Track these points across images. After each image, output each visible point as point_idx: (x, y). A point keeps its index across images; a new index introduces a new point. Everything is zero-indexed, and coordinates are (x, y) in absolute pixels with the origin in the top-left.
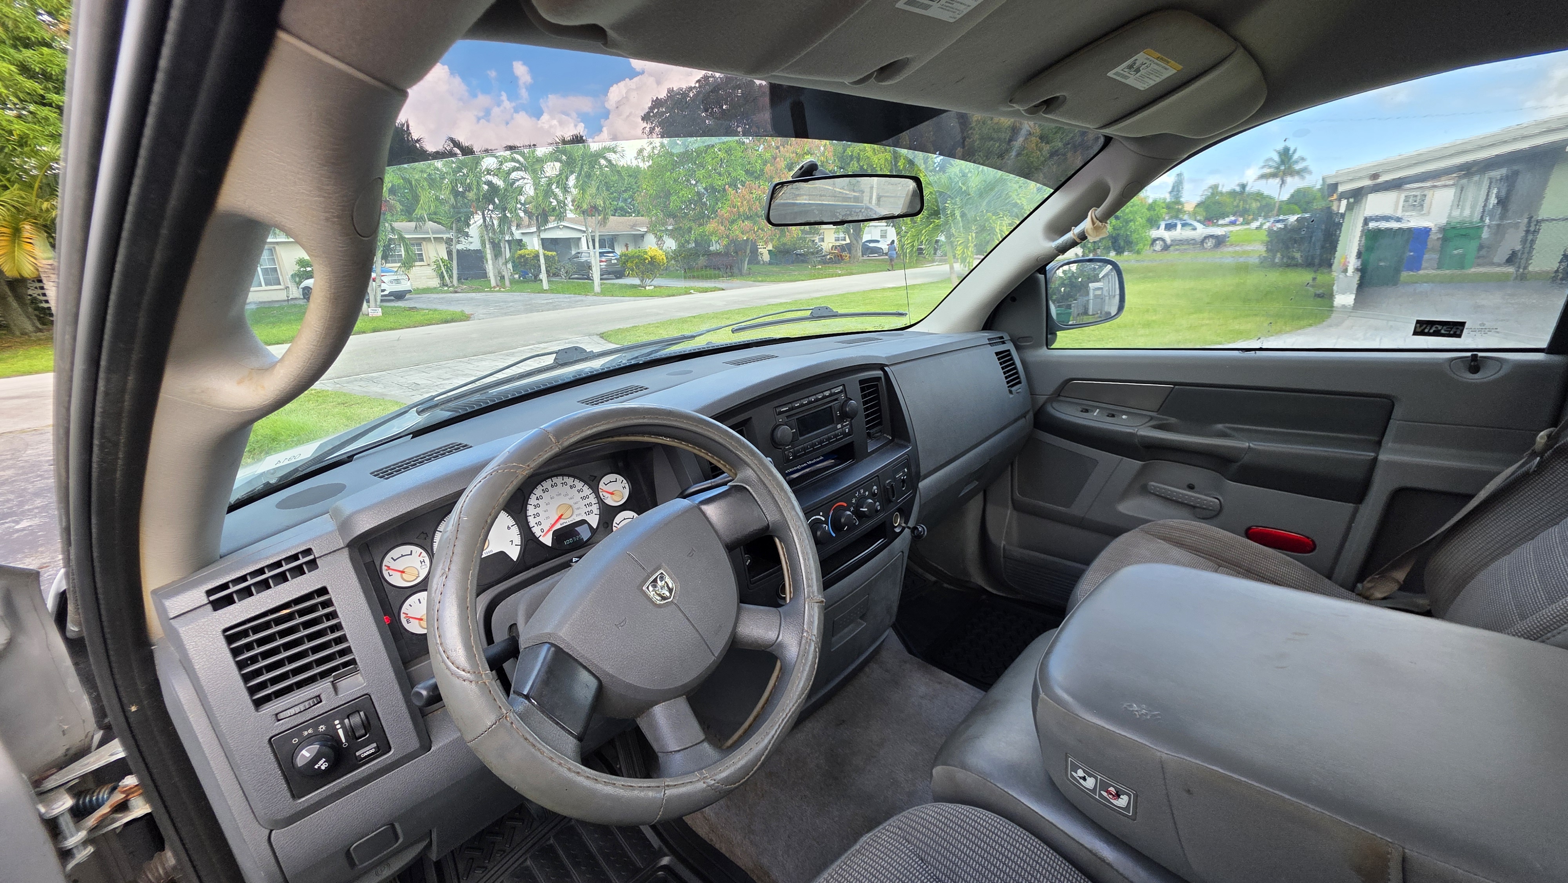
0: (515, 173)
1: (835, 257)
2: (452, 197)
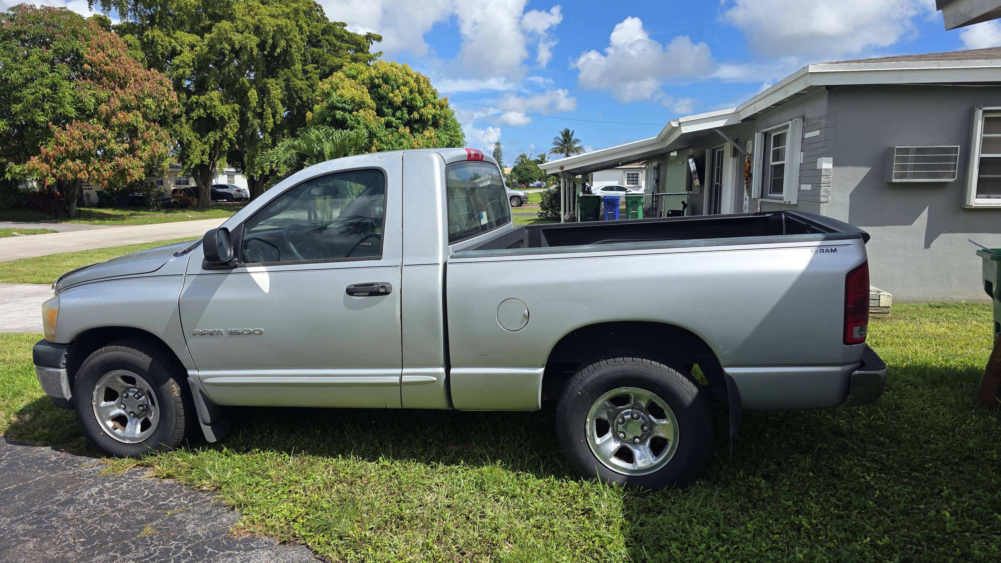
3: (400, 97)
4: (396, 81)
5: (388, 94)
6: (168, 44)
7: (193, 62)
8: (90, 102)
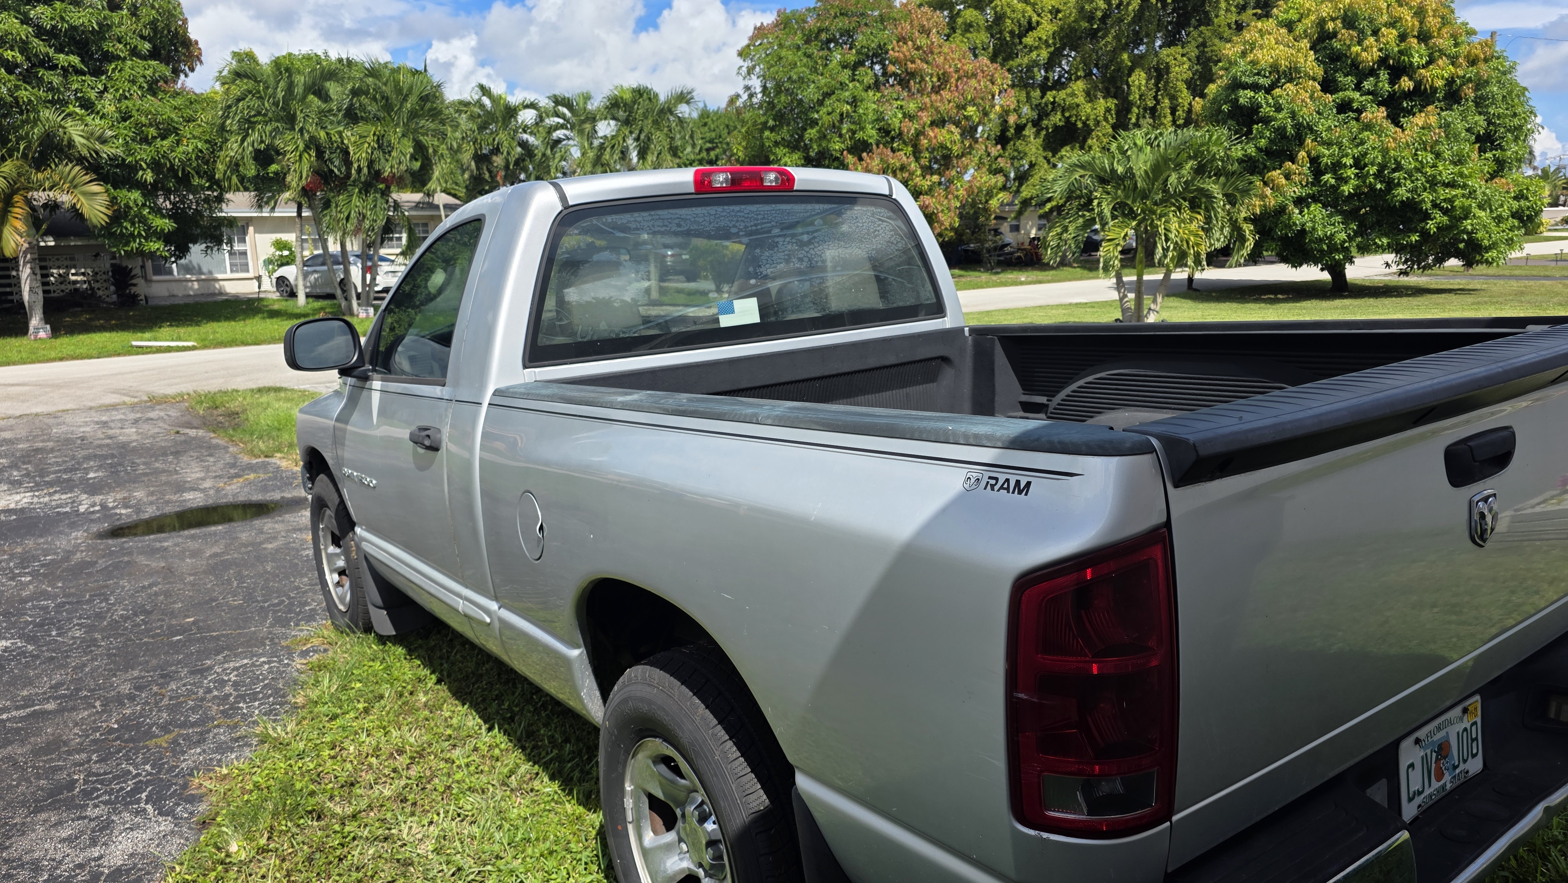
0: (558, 132)
1: (1026, 255)
2: (473, 163)
3: (1375, 49)
4: (1371, 21)
5: (1349, 47)
6: (1020, 16)
7: (1054, 38)
8: (895, 121)
